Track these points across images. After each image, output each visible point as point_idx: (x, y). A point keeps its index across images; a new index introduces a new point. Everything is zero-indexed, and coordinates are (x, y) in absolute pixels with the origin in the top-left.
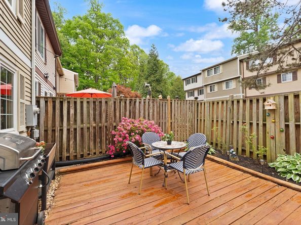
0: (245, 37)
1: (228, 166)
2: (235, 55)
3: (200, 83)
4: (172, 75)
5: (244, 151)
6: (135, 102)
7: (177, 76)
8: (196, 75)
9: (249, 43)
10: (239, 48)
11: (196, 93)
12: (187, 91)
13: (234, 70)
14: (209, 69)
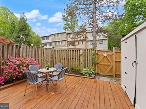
0: (68, 24)
1: (69, 75)
2: (64, 31)
3: (50, 40)
4: (34, 33)
5: (72, 69)
6: (20, 47)
7: (36, 34)
8: (48, 36)
9: (69, 27)
10: (66, 28)
11: (48, 44)
12: (43, 43)
13: (64, 37)
14: (54, 34)
